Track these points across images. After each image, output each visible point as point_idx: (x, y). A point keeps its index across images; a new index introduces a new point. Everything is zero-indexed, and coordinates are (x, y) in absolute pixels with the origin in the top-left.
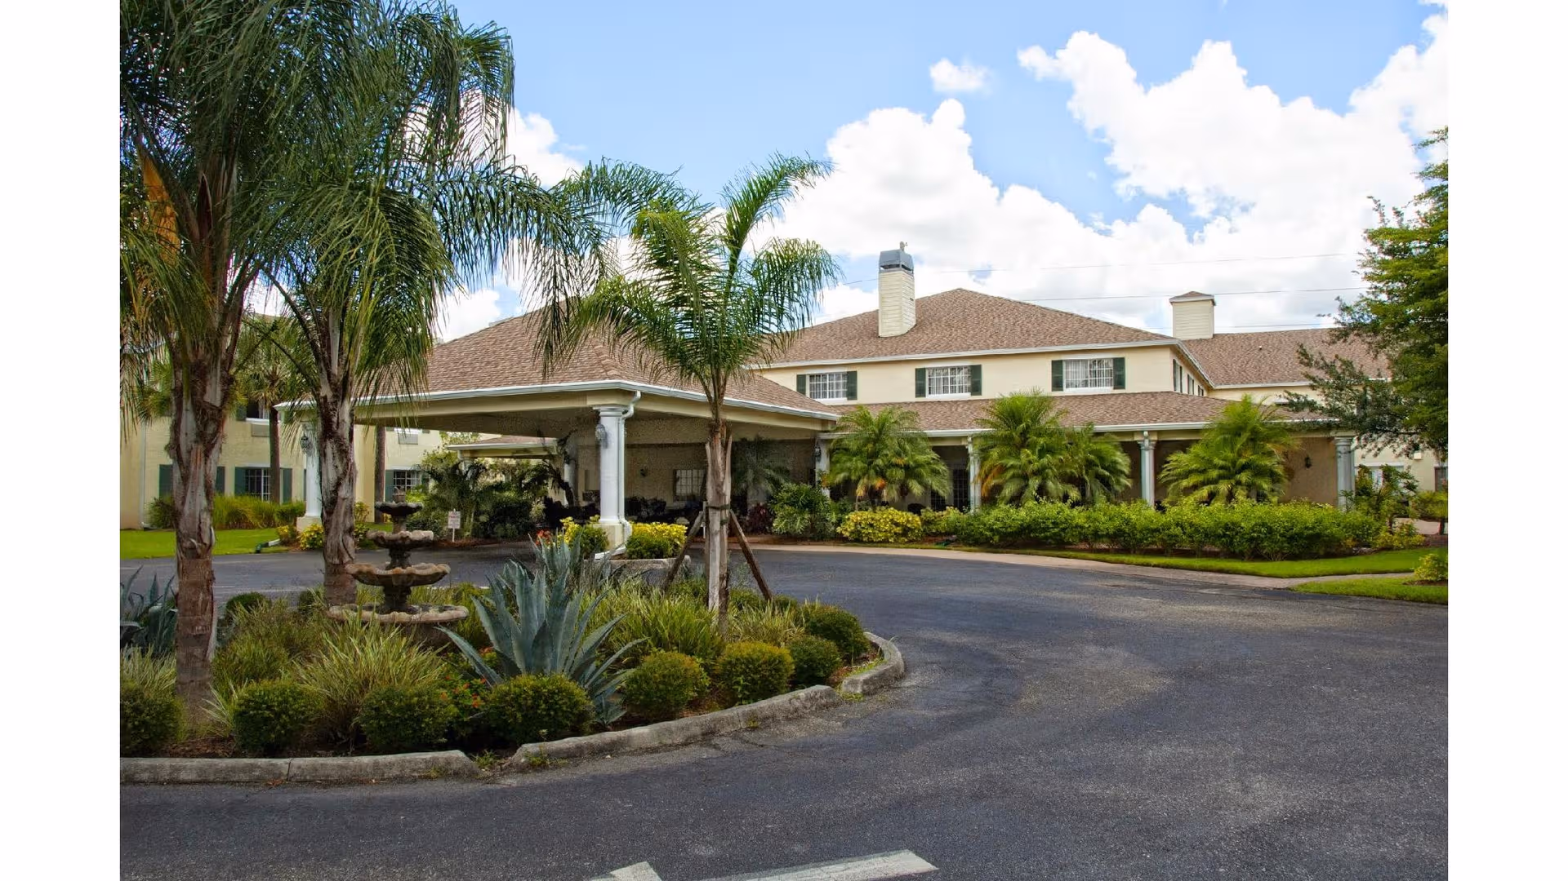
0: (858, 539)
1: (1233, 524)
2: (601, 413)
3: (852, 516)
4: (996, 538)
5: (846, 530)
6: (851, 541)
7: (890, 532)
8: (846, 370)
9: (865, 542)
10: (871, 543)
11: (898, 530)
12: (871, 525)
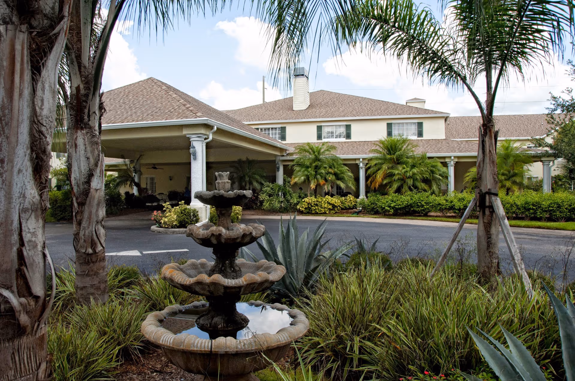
0: (309, 211)
1: (536, 203)
2: (191, 139)
3: (306, 200)
4: (392, 211)
5: (302, 207)
6: (305, 213)
7: (327, 208)
8: (280, 126)
9: (313, 214)
10: (316, 214)
11: (330, 207)
12: (317, 205)
